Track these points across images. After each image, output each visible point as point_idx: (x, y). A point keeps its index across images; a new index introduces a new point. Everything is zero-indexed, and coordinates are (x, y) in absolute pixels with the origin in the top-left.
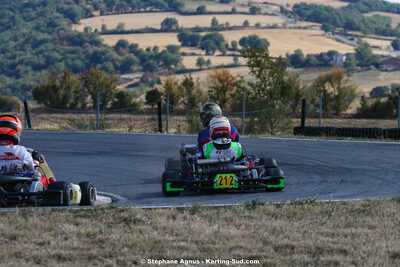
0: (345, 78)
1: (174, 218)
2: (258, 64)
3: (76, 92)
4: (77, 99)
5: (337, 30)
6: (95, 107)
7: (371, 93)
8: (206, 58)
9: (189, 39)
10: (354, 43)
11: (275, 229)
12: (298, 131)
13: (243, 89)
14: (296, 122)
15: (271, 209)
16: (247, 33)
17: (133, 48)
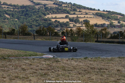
0: (107, 29)
1: (68, 61)
2: (87, 26)
3: (45, 32)
4: (45, 33)
5: (106, 19)
6: (50, 35)
7: (113, 33)
8: (75, 24)
9: (71, 20)
10: (109, 22)
11: (91, 64)
12: (96, 42)
13: (84, 32)
14: (96, 39)
15: (90, 59)
16: (85, 19)
17: (59, 22)
